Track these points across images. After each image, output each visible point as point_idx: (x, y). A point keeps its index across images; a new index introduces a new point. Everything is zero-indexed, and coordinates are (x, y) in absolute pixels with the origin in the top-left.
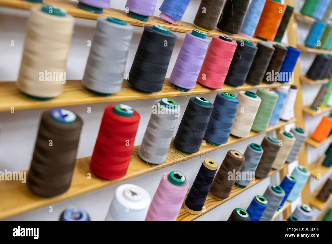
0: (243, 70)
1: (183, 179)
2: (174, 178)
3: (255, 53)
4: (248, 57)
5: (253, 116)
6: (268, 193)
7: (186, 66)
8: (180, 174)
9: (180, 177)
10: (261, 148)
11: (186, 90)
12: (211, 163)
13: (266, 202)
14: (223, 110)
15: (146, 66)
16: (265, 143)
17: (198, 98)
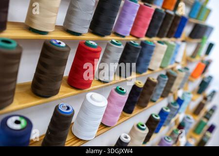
0: (156, 27)
1: (125, 91)
2: (120, 90)
3: (164, 16)
4: (159, 19)
5: (162, 56)
6: (169, 106)
7: (125, 21)
8: (123, 88)
9: (123, 90)
10: (166, 77)
11: (124, 37)
12: (140, 83)
13: (169, 111)
14: (146, 50)
15: (103, 18)
16: (168, 74)
17: (132, 42)
